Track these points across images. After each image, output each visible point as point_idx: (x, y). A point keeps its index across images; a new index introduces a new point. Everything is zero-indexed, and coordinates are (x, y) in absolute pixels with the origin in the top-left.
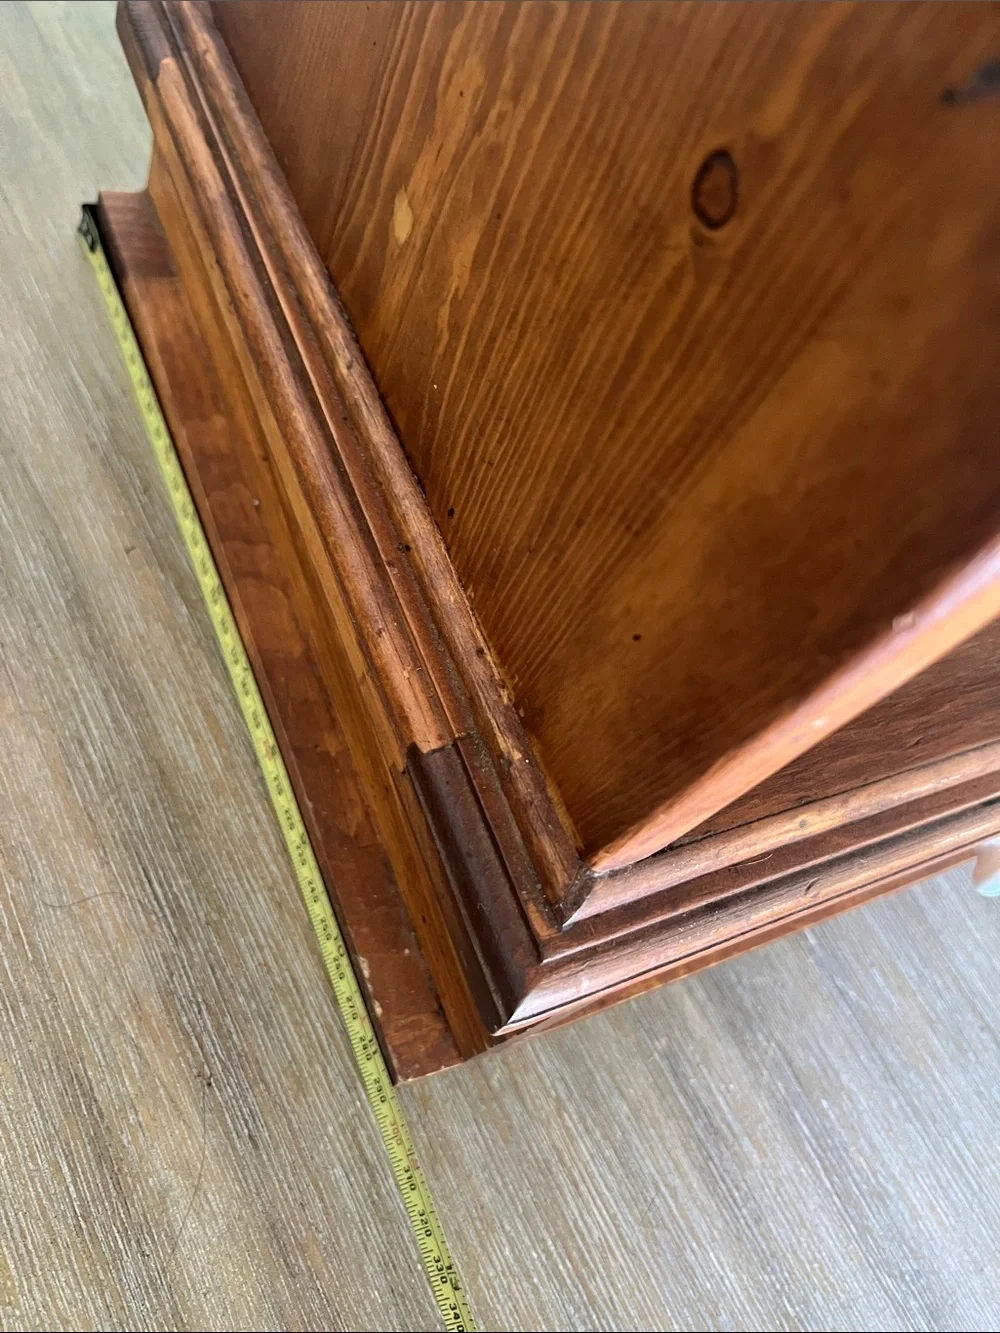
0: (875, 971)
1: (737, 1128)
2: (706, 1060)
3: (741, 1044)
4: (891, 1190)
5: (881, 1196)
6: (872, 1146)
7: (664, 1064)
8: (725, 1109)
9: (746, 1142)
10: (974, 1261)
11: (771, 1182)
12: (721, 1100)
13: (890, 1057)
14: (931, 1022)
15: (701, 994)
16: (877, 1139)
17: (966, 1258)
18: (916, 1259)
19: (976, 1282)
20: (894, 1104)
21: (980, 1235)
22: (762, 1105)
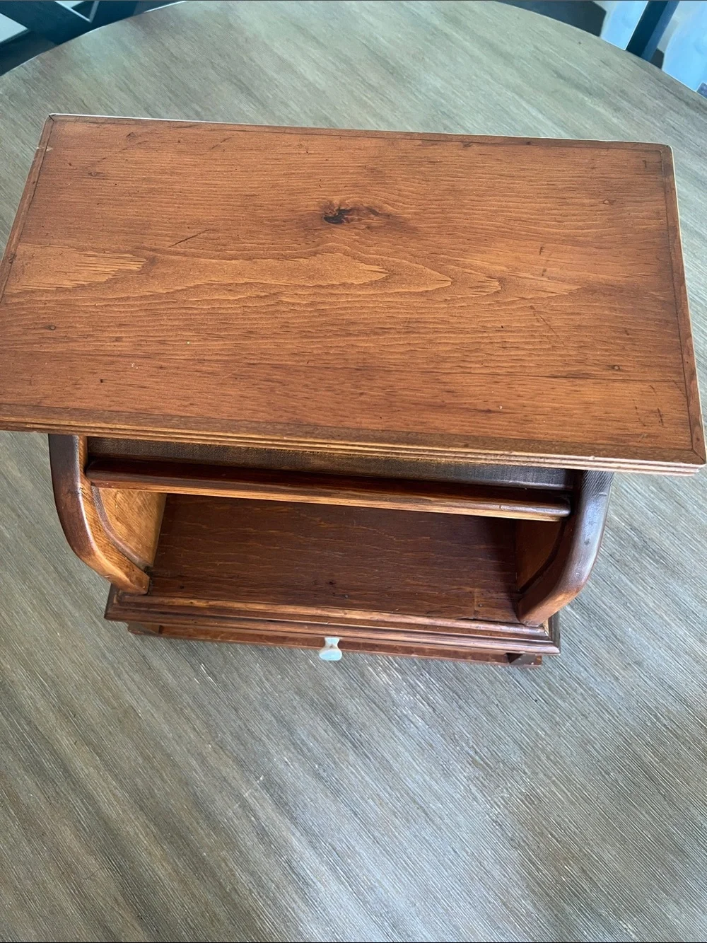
0: (370, 801)
1: (315, 880)
2: (302, 858)
3: (315, 848)
4: (377, 885)
5: (372, 889)
6: (369, 871)
7: (286, 865)
8: (310, 874)
9: (319, 884)
10: (412, 903)
11: (329, 896)
12: (308, 872)
13: (376, 834)
14: (394, 814)
15: (298, 834)
16: (370, 867)
17: (408, 902)
18: (387, 908)
19: (412, 910)
20: (378, 852)
21: (415, 892)
22: (324, 868)
